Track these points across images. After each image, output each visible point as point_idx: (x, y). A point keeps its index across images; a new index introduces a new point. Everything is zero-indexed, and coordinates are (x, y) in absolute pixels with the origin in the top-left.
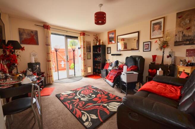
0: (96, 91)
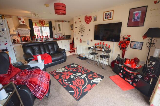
0: (69, 83)
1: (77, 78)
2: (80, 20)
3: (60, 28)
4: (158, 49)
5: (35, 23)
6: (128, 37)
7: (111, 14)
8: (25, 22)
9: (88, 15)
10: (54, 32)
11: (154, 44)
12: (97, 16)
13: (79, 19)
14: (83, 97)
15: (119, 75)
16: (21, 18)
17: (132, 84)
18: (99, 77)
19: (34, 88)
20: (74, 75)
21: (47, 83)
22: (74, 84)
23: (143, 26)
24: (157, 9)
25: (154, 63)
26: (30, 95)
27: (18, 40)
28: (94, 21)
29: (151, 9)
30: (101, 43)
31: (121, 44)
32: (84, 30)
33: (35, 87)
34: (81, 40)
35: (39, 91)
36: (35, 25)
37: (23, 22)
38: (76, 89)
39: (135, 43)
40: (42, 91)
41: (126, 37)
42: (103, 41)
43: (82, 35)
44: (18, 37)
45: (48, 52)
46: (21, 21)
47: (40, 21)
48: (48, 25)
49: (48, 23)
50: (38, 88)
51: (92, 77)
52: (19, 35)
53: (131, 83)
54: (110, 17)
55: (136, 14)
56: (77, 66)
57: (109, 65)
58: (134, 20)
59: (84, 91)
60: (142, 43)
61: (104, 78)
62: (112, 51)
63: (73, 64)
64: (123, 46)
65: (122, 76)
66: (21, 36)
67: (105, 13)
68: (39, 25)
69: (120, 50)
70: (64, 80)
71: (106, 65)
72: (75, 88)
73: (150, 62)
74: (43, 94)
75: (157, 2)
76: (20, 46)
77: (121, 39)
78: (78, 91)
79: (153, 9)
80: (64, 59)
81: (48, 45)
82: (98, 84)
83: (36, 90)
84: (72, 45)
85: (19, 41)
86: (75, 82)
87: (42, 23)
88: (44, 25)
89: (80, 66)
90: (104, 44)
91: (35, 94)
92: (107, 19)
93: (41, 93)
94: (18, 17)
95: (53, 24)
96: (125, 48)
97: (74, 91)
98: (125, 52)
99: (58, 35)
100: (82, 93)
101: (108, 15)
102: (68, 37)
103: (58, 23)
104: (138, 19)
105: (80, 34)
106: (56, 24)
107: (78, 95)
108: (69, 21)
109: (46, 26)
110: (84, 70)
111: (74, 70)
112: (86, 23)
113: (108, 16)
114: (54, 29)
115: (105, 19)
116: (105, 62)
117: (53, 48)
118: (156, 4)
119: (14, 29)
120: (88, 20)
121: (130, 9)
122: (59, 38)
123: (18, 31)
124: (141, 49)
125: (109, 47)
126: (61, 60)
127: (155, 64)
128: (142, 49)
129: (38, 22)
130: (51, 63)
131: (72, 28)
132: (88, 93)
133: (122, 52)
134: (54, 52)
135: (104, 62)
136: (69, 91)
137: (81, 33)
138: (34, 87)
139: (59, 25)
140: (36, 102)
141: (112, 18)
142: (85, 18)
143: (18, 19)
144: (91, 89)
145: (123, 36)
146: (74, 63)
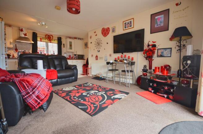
0: (80, 99)
1: (91, 95)
2: (95, 34)
3: (71, 45)
4: (190, 45)
5: (41, 38)
6: (153, 43)
7: (131, 22)
8: (27, 35)
9: (106, 27)
10: (64, 50)
11: (184, 45)
12: (115, 27)
13: (95, 32)
14: (101, 112)
15: (148, 90)
16: (23, 30)
17: (168, 98)
18: (121, 94)
19: (26, 89)
20: (87, 92)
21: (47, 91)
22: (87, 100)
23: (168, 30)
24: (180, 11)
25: (189, 62)
26: (17, 97)
27: (13, 56)
28: (112, 33)
29: (174, 12)
30: (122, 56)
31: (146, 53)
32: (101, 45)
33: (28, 88)
34: (97, 56)
35: (33, 95)
36: (39, 40)
37: (25, 35)
38: (90, 105)
39: (162, 50)
40: (38, 97)
41: (151, 43)
42: (125, 54)
43: (98, 51)
44: (14, 52)
45: (53, 68)
46: (23, 32)
47: (47, 36)
48: (56, 42)
49: (57, 39)
50: (32, 90)
51: (113, 93)
52: (16, 50)
53: (166, 96)
54: (131, 26)
55: (159, 19)
56: (92, 85)
57: (134, 83)
58: (157, 25)
59: (103, 106)
60: (170, 49)
61: (129, 94)
62: (136, 64)
63: (86, 84)
64: (149, 54)
65: (153, 91)
66: (18, 51)
67: (124, 23)
68: (45, 41)
69: (146, 60)
70: (72, 97)
71: (130, 83)
72: (89, 103)
73: (184, 63)
74: (39, 101)
75: (179, 4)
76: (16, 62)
77: (146, 47)
78: (94, 106)
79: (176, 12)
80: (74, 77)
81: (54, 59)
82: (121, 100)
83: (29, 91)
84: (86, 66)
85: (15, 57)
86: (89, 98)
87: (49, 38)
88: (52, 42)
89: (97, 85)
90: (125, 56)
91: (26, 97)
92: (127, 28)
93: (36, 99)
94: (19, 28)
95: (63, 41)
96: (152, 57)
97: (87, 107)
98: (153, 62)
99: (69, 55)
100: (99, 108)
101: (128, 23)
102: (81, 57)
103: (69, 40)
104: (161, 24)
105: (95, 49)
106: (66, 42)
107: (93, 110)
108: (82, 39)
109: (54, 42)
110: (101, 88)
111: (88, 88)
112: (103, 36)
113: (128, 25)
114: (64, 47)
115: (124, 29)
116: (129, 79)
117: (61, 65)
118: (178, 6)
119: (12, 41)
120: (105, 32)
121: (151, 15)
122: (69, 58)
123: (16, 45)
124: (170, 57)
125: (132, 59)
126: (71, 78)
127: (191, 62)
128: (172, 56)
129: (44, 36)
130: (56, 80)
131: (86, 46)
132: (108, 108)
133: (149, 62)
134: (61, 69)
135: (128, 81)
136: (80, 107)
137: (97, 48)
138: (26, 87)
139: (71, 43)
140: (26, 120)
141: (132, 27)
142: (102, 31)
143: (20, 30)
144: (112, 104)
145: (148, 43)
146: (88, 83)
